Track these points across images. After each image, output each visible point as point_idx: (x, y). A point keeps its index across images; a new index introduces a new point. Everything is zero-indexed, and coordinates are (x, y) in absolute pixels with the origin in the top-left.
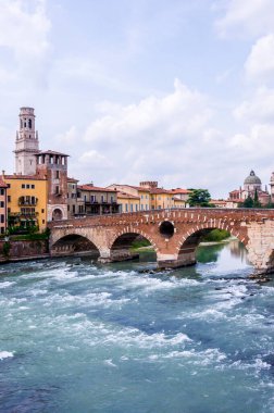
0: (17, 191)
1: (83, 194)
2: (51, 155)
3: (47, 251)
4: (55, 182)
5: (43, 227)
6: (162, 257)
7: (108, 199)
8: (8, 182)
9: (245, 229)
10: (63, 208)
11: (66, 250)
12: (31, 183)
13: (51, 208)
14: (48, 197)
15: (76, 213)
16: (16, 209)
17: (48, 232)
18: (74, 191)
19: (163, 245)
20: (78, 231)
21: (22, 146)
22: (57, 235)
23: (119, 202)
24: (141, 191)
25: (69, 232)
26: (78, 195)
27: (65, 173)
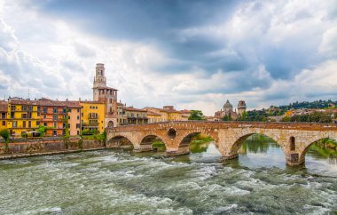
0: (87, 111)
1: (126, 113)
2: (108, 90)
3: (105, 145)
4: (109, 105)
5: (102, 131)
6: (169, 149)
7: (141, 115)
8: (82, 105)
9: (217, 133)
10: (114, 120)
11: (116, 145)
12: (95, 105)
13: (107, 120)
14: (105, 114)
15: (122, 123)
16: (86, 121)
17: (105, 134)
18: (121, 111)
19: (170, 143)
20: (122, 134)
21: (97, 86)
22: (110, 136)
23: (148, 117)
24: (161, 111)
25: (117, 134)
26: (124, 113)
27: (116, 100)
